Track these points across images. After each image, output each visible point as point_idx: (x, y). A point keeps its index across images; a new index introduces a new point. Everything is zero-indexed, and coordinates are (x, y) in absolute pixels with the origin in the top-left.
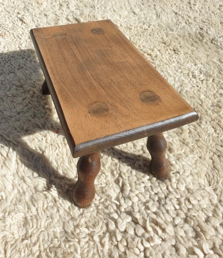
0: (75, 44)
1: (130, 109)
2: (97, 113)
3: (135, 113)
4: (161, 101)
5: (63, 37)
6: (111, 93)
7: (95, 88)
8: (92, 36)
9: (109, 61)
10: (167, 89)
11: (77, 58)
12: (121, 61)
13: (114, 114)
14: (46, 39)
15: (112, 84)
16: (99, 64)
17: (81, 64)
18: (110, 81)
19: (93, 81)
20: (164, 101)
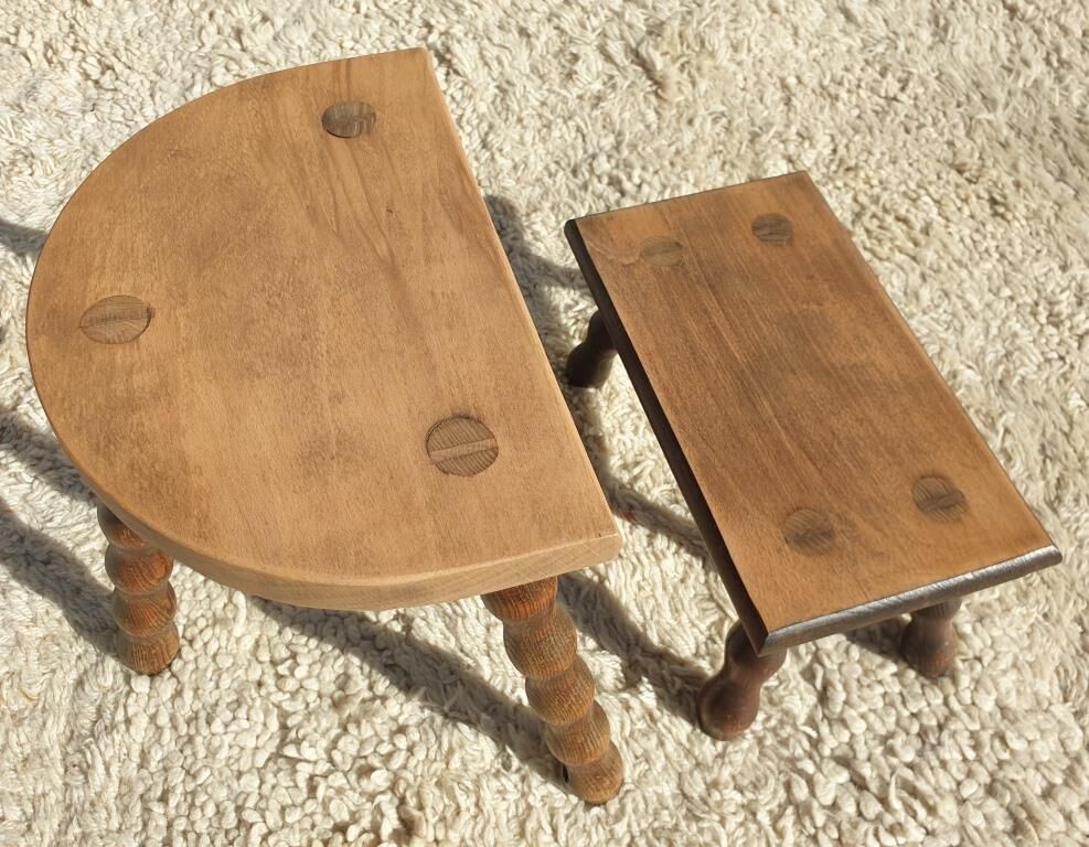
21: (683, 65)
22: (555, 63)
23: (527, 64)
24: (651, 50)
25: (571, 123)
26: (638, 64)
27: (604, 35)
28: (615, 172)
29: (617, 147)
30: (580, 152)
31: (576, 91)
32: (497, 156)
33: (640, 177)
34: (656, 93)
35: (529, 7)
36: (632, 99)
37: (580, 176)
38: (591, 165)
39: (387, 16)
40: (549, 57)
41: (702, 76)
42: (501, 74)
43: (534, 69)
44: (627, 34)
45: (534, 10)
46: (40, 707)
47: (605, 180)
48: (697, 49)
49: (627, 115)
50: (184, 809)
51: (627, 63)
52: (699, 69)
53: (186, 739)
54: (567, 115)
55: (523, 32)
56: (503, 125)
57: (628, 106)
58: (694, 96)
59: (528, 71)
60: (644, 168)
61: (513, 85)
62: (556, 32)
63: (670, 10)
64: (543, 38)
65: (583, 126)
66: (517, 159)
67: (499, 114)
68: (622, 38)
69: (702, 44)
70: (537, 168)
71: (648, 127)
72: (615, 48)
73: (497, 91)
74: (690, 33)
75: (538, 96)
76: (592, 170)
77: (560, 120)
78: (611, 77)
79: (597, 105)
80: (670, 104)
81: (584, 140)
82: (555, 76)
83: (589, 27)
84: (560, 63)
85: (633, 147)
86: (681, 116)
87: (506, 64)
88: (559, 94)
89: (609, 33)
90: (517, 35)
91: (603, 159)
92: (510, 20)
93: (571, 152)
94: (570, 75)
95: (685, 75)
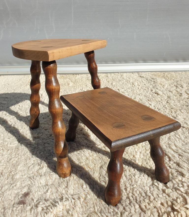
23: (172, 94)
31: (183, 97)
40: (176, 94)
42: (168, 95)
43: (174, 95)
46: (93, 170)
50: (131, 191)
53: (129, 179)
55: (170, 91)
67: (169, 99)
77: (181, 100)
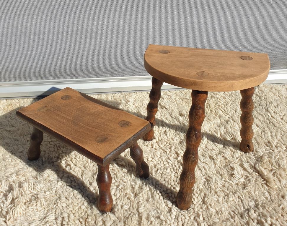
0: (58, 110)
1: (117, 133)
2: (103, 141)
3: (122, 134)
4: (131, 123)
5: (46, 109)
6: (103, 129)
7: (92, 130)
8: (65, 101)
9: (88, 113)
10: (131, 117)
11: (67, 118)
12: (95, 110)
13: (112, 138)
14: (35, 114)
15: (100, 125)
16: (84, 117)
17: (73, 121)
18: (98, 124)
19: (88, 127)
20: (133, 123)
21: (274, 173)
22: (225, 170)
23: (215, 170)
24: (261, 167)
25: (236, 195)
26: (256, 172)
27: (241, 160)
28: (259, 218)
29: (257, 206)
30: (242, 208)
31: (235, 182)
32: (209, 207)
33: (270, 221)
34: (266, 184)
35: (212, 149)
36: (257, 186)
37: (245, 219)
38: (248, 214)
39: (163, 150)
40: (222, 167)
41: (282, 178)
42: (206, 173)
43: (218, 172)
44: (249, 160)
45: (214, 150)
47: (256, 221)
48: (278, 167)
49: (257, 192)
51: (252, 171)
52: (281, 175)
54: (233, 191)
55: (211, 158)
56: (210, 194)
57: (257, 189)
58: (281, 186)
59: (215, 173)
60: (271, 217)
61: (211, 178)
62: (223, 158)
63: (263, 152)
64: (219, 160)
65: (241, 196)
66: (217, 209)
67: (208, 189)
68: (248, 162)
69: (279, 166)
70: (226, 214)
71: (267, 198)
72: (246, 165)
73: (205, 180)
74: (273, 161)
75: (221, 183)
76: (249, 217)
77: (231, 193)
78: (247, 177)
79: (245, 188)
80: (273, 189)
81: (242, 202)
82: (226, 176)
83: (235, 157)
84: (227, 170)
85: (264, 207)
86: (279, 194)
87: (207, 170)
88: (229, 182)
89: (243, 160)
90: (209, 158)
91: (252, 211)
92: (206, 153)
93: (238, 208)
94: (232, 175)
95: (276, 177)
